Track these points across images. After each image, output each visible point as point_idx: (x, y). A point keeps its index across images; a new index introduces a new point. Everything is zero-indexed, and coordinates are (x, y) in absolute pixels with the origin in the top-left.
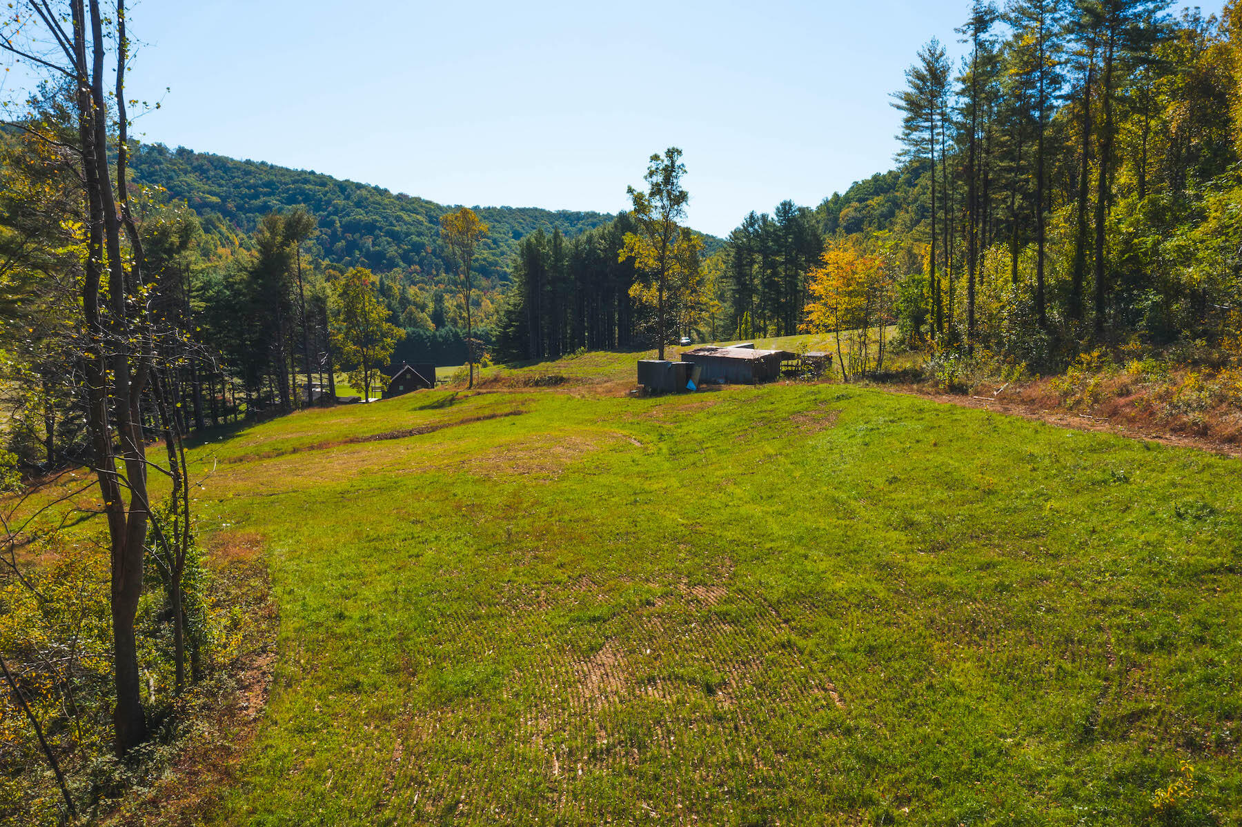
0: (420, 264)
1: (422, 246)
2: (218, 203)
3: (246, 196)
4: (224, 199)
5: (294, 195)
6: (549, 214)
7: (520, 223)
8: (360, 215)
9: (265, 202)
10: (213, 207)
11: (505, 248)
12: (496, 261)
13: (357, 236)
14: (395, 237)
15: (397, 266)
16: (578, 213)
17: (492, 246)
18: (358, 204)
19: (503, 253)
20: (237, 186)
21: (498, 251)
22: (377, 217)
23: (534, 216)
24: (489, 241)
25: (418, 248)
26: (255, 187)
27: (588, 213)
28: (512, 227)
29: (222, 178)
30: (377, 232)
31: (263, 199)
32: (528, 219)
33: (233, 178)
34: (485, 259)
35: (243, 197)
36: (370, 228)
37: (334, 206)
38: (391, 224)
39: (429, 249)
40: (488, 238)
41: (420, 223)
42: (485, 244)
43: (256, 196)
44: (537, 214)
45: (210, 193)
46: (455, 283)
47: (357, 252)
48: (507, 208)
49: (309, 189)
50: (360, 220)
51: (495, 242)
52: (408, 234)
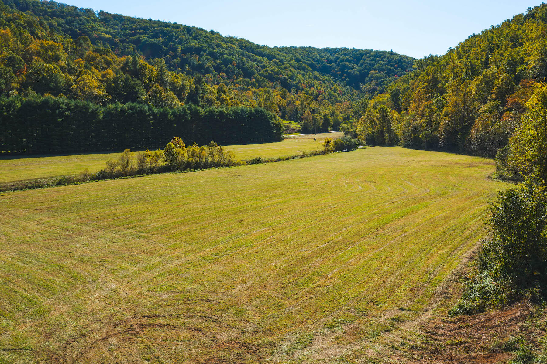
0: (227, 72)
1: (231, 61)
2: (109, 38)
3: (129, 34)
4: (113, 36)
5: (157, 33)
6: (318, 50)
7: (301, 54)
8: (195, 44)
9: (139, 38)
10: (105, 40)
11: (288, 65)
12: (280, 72)
13: (188, 55)
14: (213, 55)
15: (210, 72)
16: (336, 49)
17: (279, 63)
18: (195, 38)
19: (285, 68)
20: (125, 29)
21: (282, 67)
22: (205, 45)
23: (310, 50)
24: (277, 61)
25: (226, 62)
26: (135, 29)
27: (341, 48)
28: (295, 56)
29: (117, 25)
30: (202, 53)
31: (138, 36)
32: (305, 52)
33: (124, 25)
34: (272, 70)
35: (125, 35)
36: (198, 51)
37: (180, 39)
38: (213, 48)
39: (235, 63)
40: (277, 59)
41: (233, 49)
42: (275, 62)
43: (134, 35)
44: (311, 50)
45: (107, 33)
46: (248, 84)
47: (187, 65)
48: (293, 47)
49: (167, 30)
50: (193, 46)
51: (281, 61)
52: (222, 54)
